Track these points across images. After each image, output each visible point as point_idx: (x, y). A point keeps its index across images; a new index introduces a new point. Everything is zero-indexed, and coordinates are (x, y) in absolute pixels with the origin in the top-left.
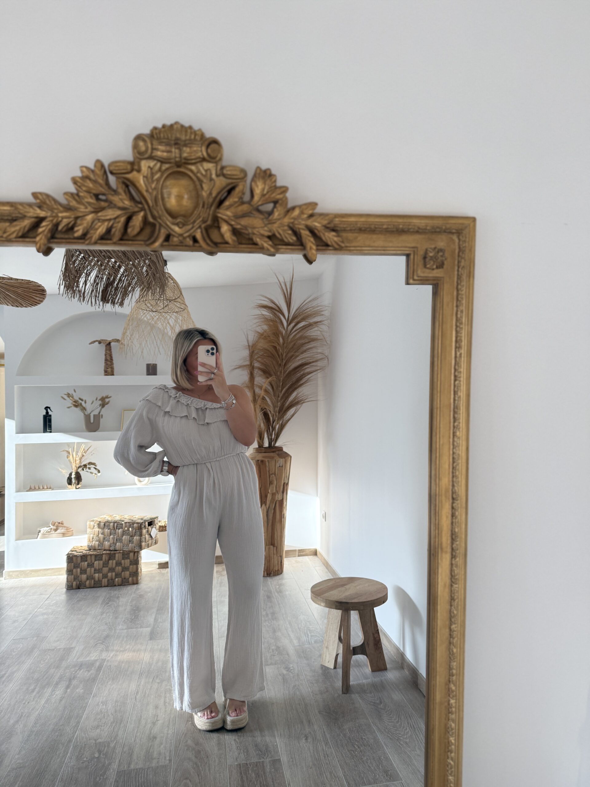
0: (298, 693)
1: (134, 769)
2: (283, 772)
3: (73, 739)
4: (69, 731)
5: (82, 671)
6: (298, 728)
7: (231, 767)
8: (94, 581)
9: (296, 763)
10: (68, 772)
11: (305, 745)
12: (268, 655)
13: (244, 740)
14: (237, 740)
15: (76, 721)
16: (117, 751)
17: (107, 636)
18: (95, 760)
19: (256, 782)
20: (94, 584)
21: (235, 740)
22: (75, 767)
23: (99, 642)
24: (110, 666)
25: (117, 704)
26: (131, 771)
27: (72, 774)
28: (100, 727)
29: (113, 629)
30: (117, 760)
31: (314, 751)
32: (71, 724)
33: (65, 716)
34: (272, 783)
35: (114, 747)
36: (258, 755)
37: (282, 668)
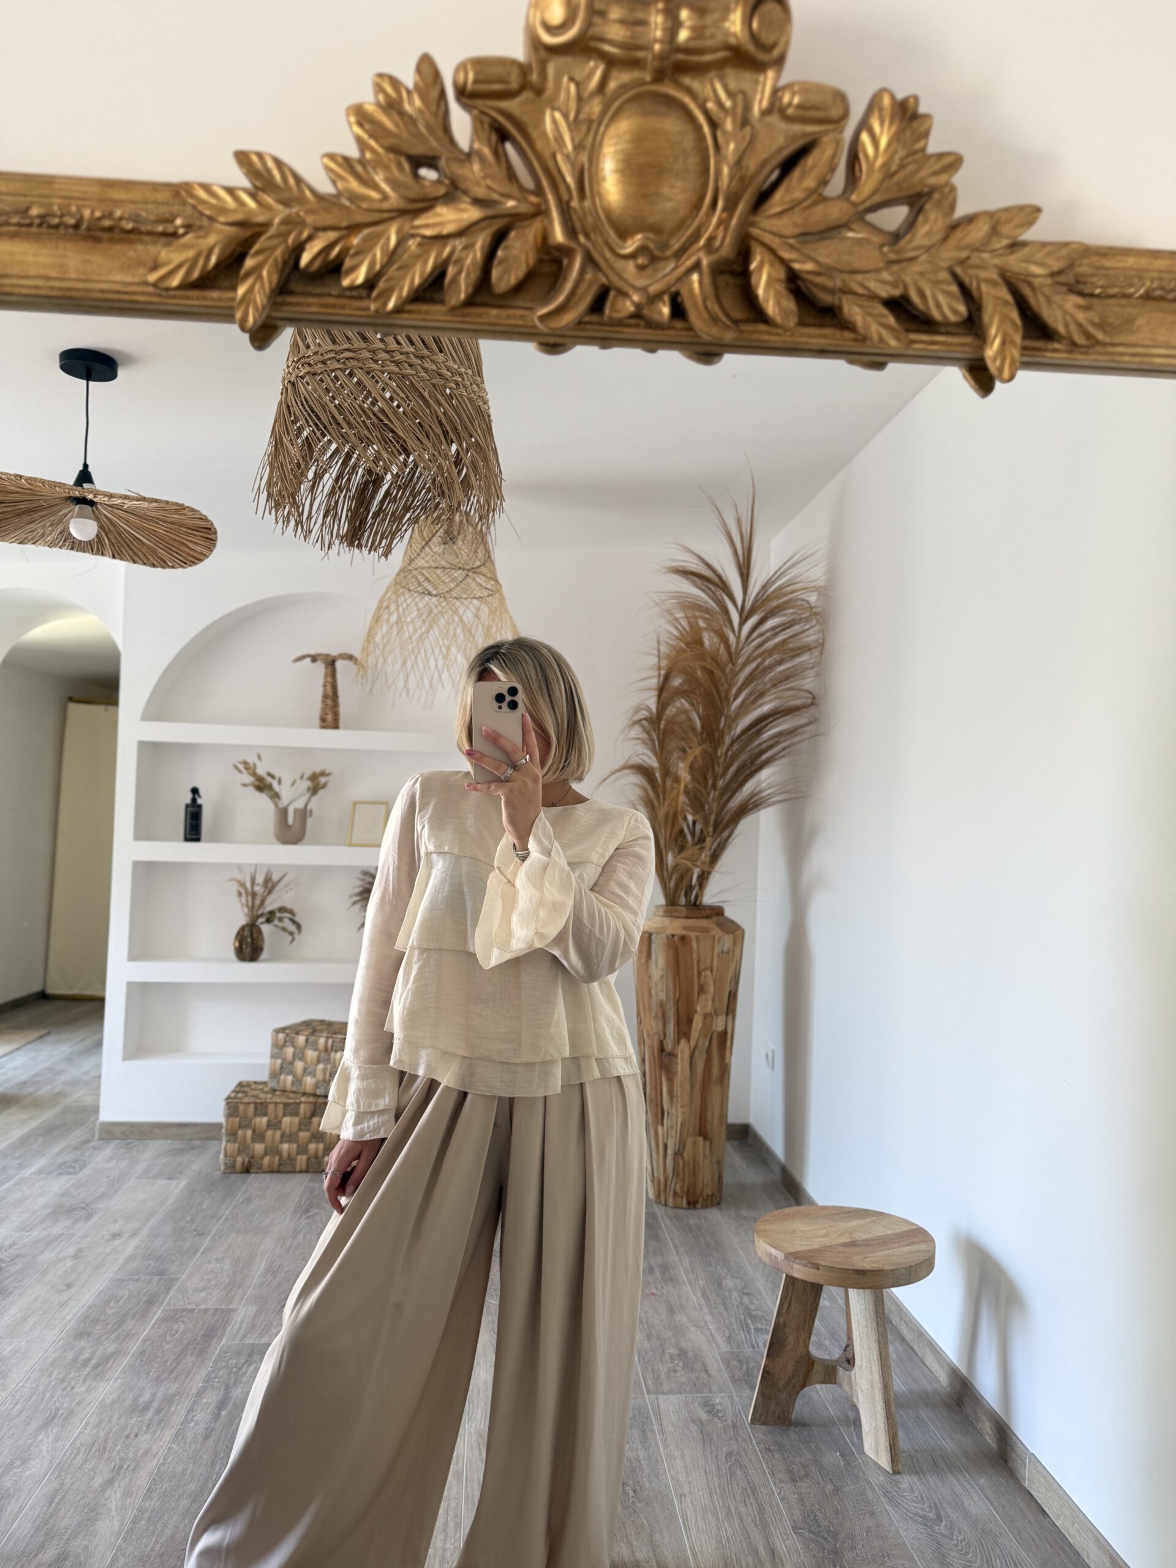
0: (738, 1472)
8: (281, 1157)
20: (280, 1165)
37: (697, 1404)
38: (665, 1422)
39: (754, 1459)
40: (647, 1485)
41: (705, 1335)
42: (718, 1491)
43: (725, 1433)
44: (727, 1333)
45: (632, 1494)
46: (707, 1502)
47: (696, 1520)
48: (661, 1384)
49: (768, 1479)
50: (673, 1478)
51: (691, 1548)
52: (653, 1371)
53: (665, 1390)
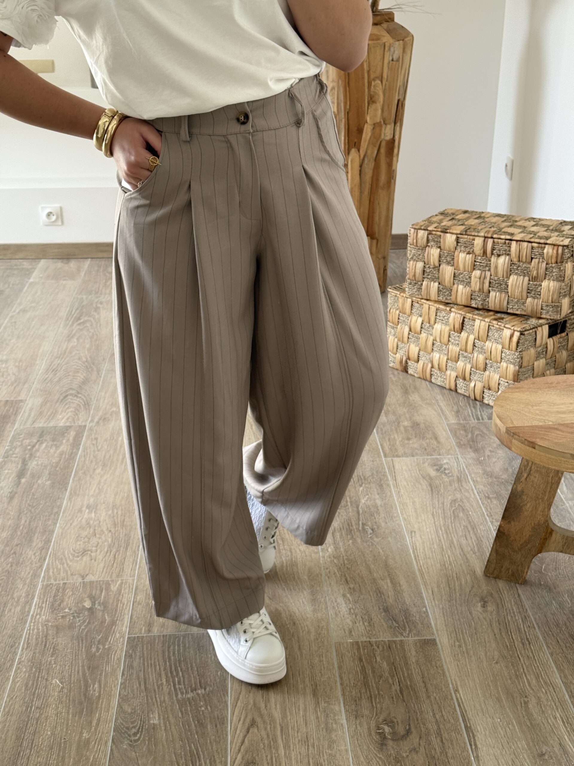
0: (461, 515)
1: (159, 636)
2: (442, 666)
3: (42, 570)
4: (33, 557)
5: (44, 445)
6: (466, 583)
7: (340, 645)
9: (467, 649)
10: (39, 633)
11: (481, 617)
12: (396, 436)
13: (362, 597)
14: (348, 595)
15: (44, 539)
16: (125, 600)
17: (85, 382)
18: (86, 613)
19: (392, 679)
21: (344, 596)
22: (50, 624)
23: (71, 392)
24: (96, 439)
25: (115, 511)
26: (155, 639)
27: (46, 636)
28: (89, 552)
29: (95, 369)
30: (126, 617)
31: (500, 629)
32: (34, 544)
33: (21, 528)
34: (422, 685)
35: (119, 591)
36: (391, 628)
37: (426, 464)
38: (399, 478)
39: (475, 505)
40: (383, 524)
41: (436, 411)
42: (443, 529)
43: (451, 485)
44: (455, 408)
45: (370, 531)
46: (433, 536)
47: (424, 549)
48: (396, 449)
49: (486, 519)
50: (405, 519)
51: (419, 570)
52: (389, 440)
53: (400, 454)
